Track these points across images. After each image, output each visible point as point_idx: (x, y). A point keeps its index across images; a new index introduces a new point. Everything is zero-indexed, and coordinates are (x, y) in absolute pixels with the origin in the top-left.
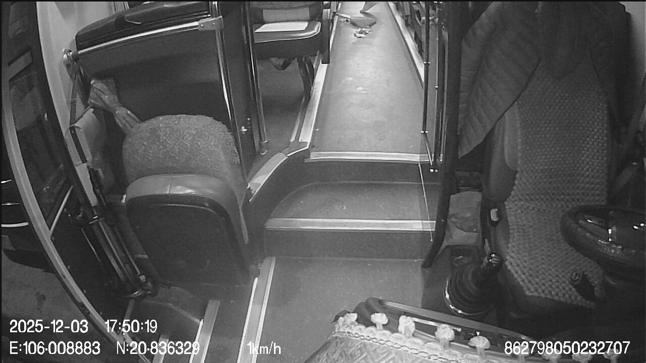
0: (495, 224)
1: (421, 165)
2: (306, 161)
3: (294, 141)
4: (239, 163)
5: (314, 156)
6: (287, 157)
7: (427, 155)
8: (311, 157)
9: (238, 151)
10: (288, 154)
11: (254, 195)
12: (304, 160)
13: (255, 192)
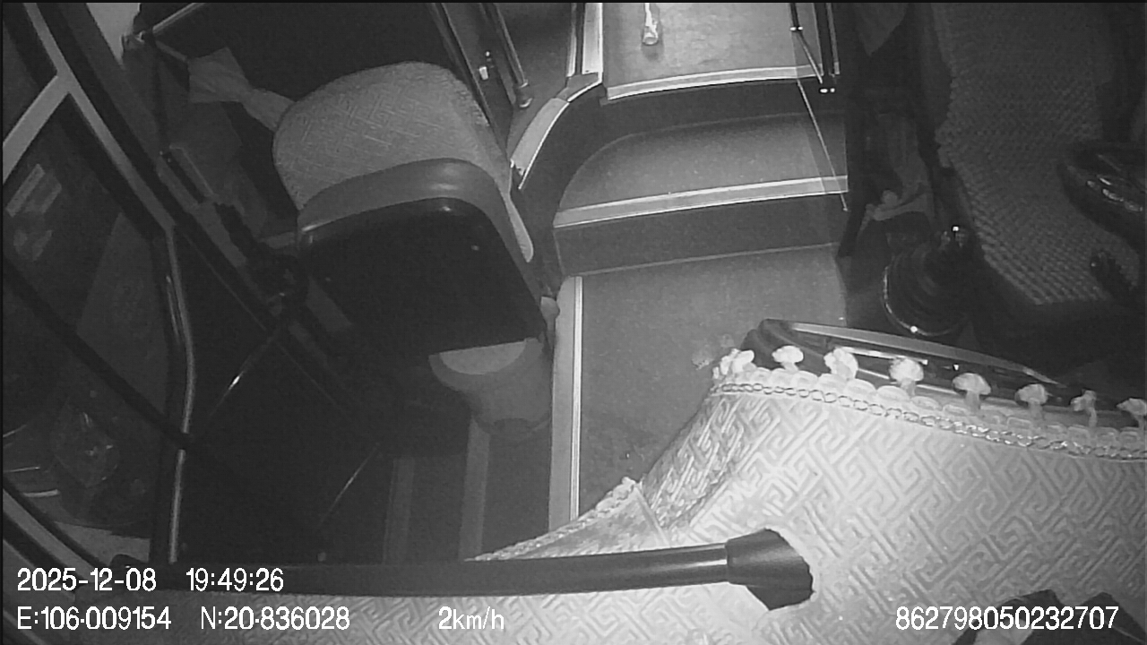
1: (802, 84)
2: (603, 103)
3: (576, 73)
4: (488, 125)
5: (614, 94)
6: (568, 104)
7: (809, 66)
8: (609, 94)
9: (481, 104)
10: (568, 98)
11: (524, 178)
12: (599, 102)
13: (525, 173)
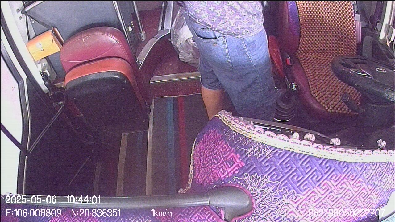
0: (290, 67)
3: (161, 30)
10: (158, 38)
11: (141, 65)
12: (168, 41)
